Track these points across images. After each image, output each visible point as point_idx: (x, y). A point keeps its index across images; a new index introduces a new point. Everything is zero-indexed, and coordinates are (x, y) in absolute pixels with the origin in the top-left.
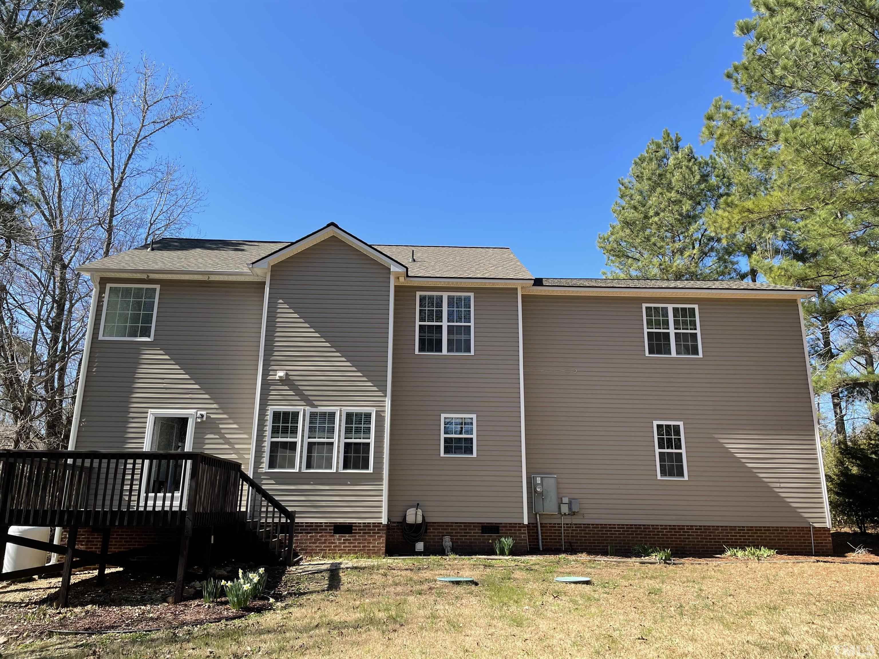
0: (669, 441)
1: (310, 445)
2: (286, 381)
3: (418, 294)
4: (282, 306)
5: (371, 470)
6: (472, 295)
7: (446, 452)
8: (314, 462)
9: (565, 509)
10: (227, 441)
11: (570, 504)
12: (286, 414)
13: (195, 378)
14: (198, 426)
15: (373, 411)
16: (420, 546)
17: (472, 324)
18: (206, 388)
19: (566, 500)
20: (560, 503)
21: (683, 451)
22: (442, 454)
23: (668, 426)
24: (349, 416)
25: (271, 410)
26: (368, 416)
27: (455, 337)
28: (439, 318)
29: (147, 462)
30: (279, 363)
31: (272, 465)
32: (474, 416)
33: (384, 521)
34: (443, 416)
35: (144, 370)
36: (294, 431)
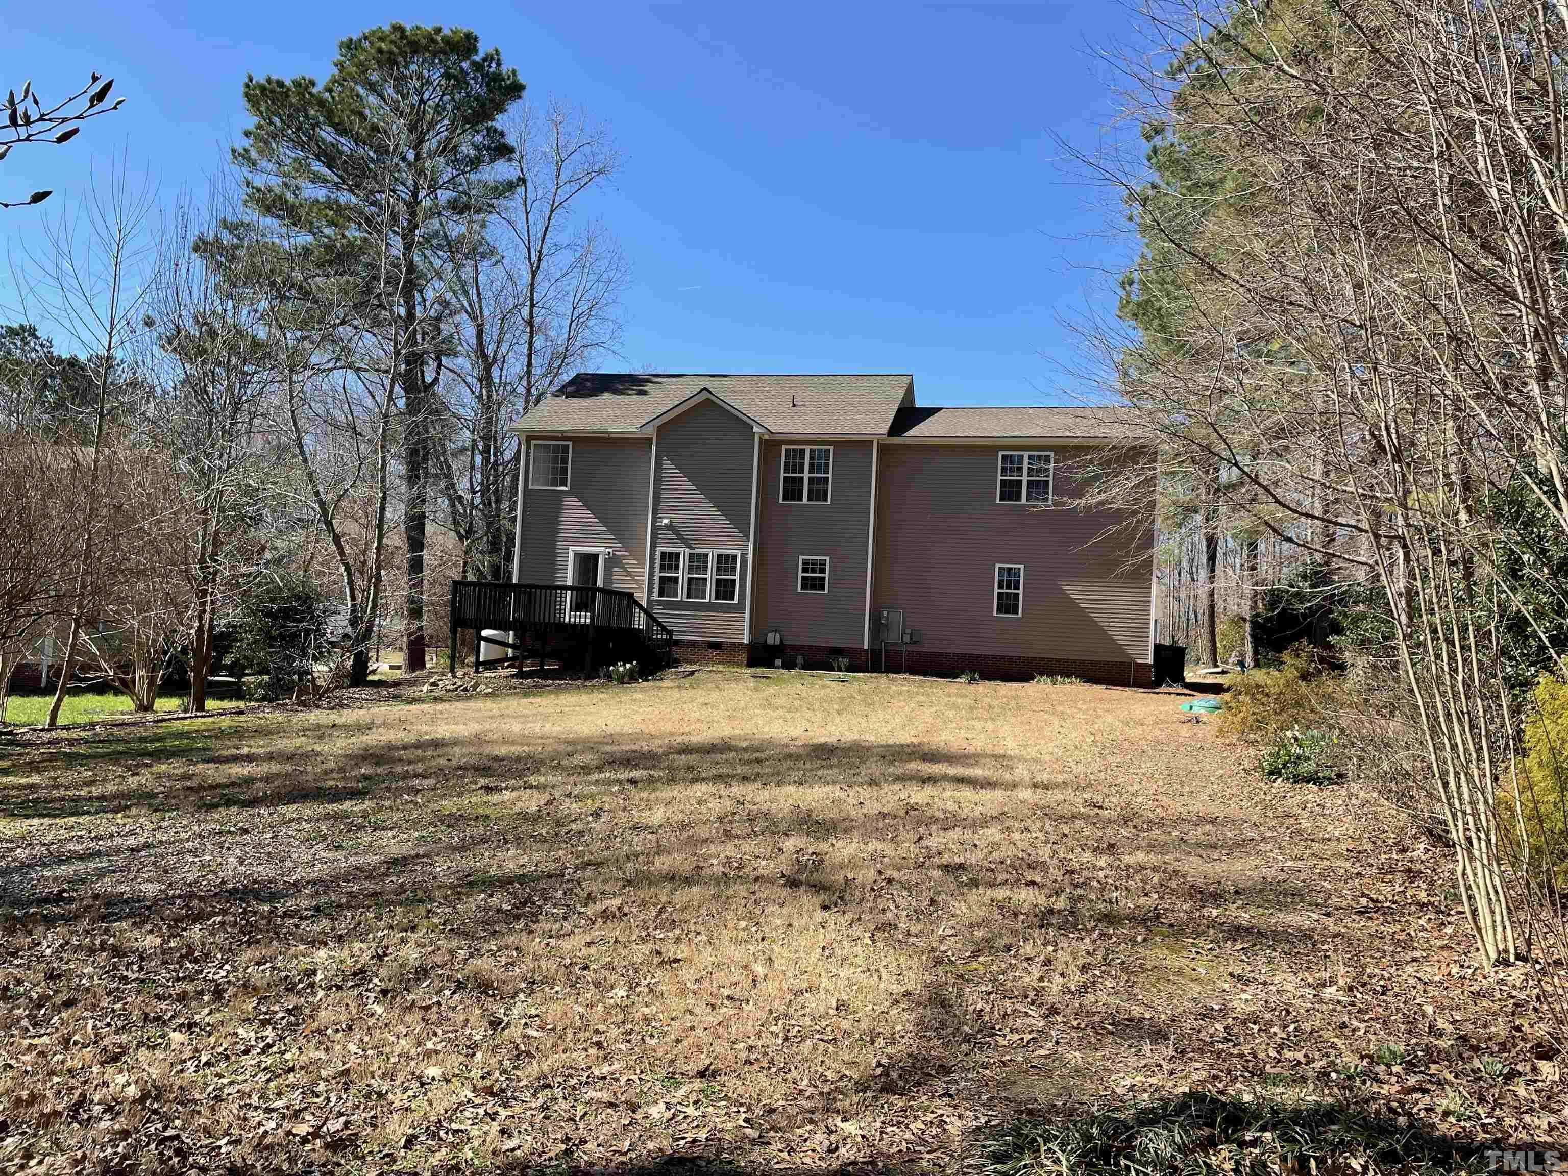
0: (1009, 582)
1: (690, 580)
2: (669, 527)
3: (784, 447)
4: (667, 464)
5: (736, 601)
6: (831, 448)
7: (802, 588)
8: (693, 592)
9: (907, 639)
10: (629, 574)
11: (911, 634)
12: (671, 554)
13: (603, 521)
14: (607, 561)
15: (739, 554)
16: (778, 662)
17: (830, 476)
18: (611, 531)
19: (908, 631)
20: (904, 633)
21: (1021, 591)
22: (799, 590)
23: (1010, 569)
24: (719, 556)
25: (659, 550)
26: (735, 557)
27: (815, 487)
28: (802, 471)
29: (569, 592)
30: (666, 512)
31: (661, 594)
32: (828, 559)
33: (746, 641)
34: (801, 558)
35: (565, 514)
36: (677, 568)
